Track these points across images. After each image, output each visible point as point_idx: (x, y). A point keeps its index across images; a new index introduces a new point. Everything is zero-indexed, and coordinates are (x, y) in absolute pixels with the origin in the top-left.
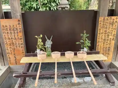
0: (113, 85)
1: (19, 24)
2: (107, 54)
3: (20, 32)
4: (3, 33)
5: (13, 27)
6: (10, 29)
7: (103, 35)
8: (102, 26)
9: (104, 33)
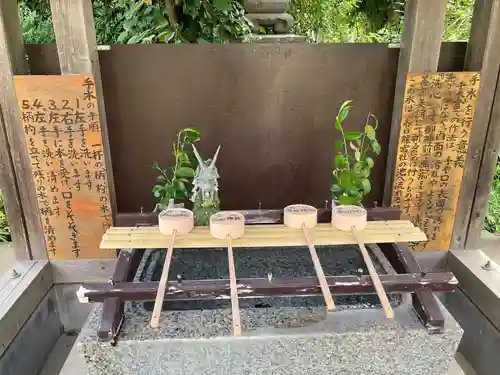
0: (437, 332)
1: (89, 95)
2: (432, 220)
3: (92, 127)
4: (27, 130)
5: (64, 108)
6: (51, 115)
7: (421, 145)
8: (415, 108)
9: (422, 139)
